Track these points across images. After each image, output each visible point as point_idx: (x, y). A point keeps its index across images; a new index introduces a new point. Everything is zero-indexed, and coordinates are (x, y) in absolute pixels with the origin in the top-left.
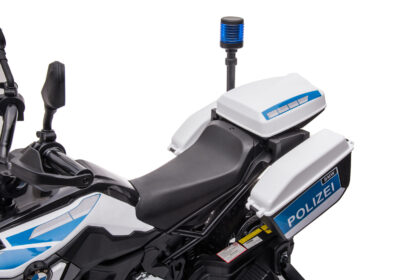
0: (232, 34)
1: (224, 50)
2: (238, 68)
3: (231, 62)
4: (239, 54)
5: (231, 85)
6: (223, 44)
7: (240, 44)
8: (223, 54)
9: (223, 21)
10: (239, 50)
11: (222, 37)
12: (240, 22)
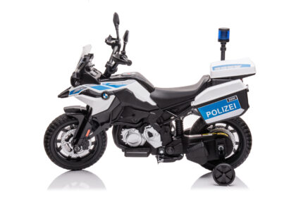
0: (224, 36)
1: (220, 43)
2: (226, 52)
3: (223, 49)
4: (227, 45)
5: (223, 58)
6: (220, 40)
7: (228, 41)
8: (219, 45)
9: (220, 30)
10: (227, 43)
11: (219, 37)
12: (228, 30)
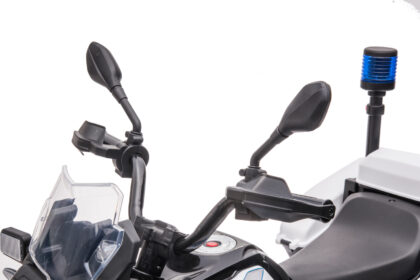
1: (365, 92)
2: (385, 119)
3: (375, 111)
4: (389, 98)
5: (373, 143)
6: (365, 84)
7: (391, 85)
8: (365, 98)
9: (368, 53)
10: (388, 93)
11: (364, 75)
12: (393, 55)
